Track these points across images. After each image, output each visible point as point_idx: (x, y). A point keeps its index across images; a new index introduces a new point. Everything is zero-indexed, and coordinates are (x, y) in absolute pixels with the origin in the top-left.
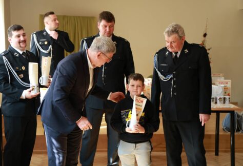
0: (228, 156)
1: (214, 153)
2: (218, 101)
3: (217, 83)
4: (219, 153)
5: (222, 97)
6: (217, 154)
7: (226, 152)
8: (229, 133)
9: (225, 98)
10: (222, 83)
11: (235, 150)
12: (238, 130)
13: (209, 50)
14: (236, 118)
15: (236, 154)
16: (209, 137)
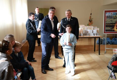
0: (98, 52)
2: (95, 35)
3: (95, 29)
5: (96, 33)
6: (95, 51)
7: (97, 50)
8: (98, 45)
9: (97, 34)
10: (96, 29)
12: (101, 44)
14: (101, 40)
15: (100, 51)
16: (92, 46)
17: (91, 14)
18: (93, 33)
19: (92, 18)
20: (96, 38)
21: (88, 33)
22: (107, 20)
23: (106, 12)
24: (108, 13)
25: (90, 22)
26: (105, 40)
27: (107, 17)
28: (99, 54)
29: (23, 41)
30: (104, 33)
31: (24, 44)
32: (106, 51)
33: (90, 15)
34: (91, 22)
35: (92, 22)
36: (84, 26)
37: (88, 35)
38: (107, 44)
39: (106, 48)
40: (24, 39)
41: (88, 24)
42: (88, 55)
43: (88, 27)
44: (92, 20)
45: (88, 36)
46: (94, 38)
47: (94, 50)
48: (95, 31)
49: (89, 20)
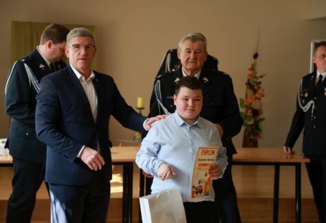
13: (261, 77)
16: (265, 201)
17: (256, 56)
19: (258, 75)
20: (282, 168)
25: (250, 92)
34: (255, 92)
35: (260, 91)
41: (244, 98)
44: (260, 80)
46: (272, 169)
49: (246, 81)
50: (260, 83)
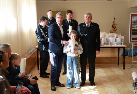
1: (117, 64)
2: (119, 44)
3: (118, 37)
4: (119, 64)
5: (120, 42)
7: (122, 64)
8: (123, 57)
9: (121, 43)
10: (120, 37)
11: (125, 63)
12: (127, 56)
14: (126, 51)
15: (125, 65)
16: (115, 58)
17: (115, 18)
18: (116, 43)
19: (115, 24)
20: (120, 49)
21: (110, 43)
22: (134, 26)
23: (132, 15)
24: (135, 17)
25: (113, 29)
26: (131, 50)
27: (135, 22)
28: (124, 69)
29: (30, 52)
30: (130, 42)
31: (31, 55)
32: (132, 64)
33: (114, 20)
34: (114, 28)
35: (116, 28)
36: (105, 33)
37: (110, 44)
38: (134, 56)
39: (133, 61)
40: (31, 49)
41: (111, 30)
42: (110, 69)
43: (109, 34)
44: (116, 25)
45: (110, 46)
46: (118, 49)
47: (117, 63)
48: (119, 40)
49: (112, 26)
50: (116, 26)
